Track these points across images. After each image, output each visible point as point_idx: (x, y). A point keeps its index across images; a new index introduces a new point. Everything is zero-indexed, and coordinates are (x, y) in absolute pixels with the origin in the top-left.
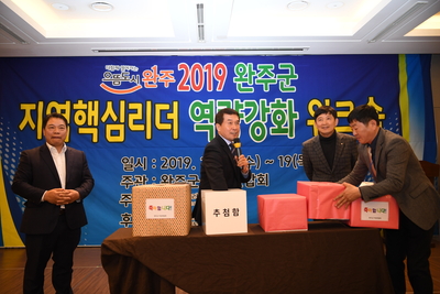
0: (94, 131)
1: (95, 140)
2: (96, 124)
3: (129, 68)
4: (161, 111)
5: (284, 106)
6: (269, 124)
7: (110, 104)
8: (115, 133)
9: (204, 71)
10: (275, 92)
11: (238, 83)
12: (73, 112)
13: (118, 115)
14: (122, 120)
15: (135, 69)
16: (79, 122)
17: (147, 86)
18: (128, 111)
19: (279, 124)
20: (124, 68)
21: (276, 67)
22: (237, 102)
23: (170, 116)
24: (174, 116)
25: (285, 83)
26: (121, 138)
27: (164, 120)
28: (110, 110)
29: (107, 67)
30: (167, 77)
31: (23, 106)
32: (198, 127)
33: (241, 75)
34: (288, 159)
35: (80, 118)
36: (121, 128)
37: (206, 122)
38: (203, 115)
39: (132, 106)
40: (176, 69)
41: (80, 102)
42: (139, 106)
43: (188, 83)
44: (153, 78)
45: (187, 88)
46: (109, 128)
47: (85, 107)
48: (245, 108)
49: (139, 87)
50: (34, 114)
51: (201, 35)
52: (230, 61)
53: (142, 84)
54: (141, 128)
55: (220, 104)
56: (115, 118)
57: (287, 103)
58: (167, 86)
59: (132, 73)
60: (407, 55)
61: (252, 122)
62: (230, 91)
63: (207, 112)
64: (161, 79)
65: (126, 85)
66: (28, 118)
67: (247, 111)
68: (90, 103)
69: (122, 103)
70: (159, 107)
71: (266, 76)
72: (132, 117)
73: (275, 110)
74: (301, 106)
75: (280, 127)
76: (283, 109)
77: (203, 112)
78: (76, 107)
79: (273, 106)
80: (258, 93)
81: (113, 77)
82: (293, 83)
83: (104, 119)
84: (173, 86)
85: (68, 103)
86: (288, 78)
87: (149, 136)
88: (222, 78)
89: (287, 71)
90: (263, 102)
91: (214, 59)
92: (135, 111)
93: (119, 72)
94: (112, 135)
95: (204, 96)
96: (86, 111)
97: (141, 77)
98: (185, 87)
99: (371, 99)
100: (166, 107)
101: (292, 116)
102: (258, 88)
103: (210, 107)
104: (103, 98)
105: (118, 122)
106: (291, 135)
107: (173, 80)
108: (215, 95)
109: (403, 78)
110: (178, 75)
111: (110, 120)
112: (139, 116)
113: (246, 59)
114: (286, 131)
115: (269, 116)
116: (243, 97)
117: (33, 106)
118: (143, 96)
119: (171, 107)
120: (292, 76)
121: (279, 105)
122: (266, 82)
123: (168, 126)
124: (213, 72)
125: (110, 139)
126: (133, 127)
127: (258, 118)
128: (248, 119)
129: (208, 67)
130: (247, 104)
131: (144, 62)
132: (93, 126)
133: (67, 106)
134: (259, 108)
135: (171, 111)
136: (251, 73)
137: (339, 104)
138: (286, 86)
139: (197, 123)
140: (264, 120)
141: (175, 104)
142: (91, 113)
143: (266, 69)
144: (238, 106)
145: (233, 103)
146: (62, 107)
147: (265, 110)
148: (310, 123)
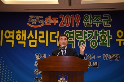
0: (24, 43)
1: (24, 46)
2: (25, 40)
3: (39, 17)
4: (52, 35)
5: (105, 33)
6: (99, 41)
7: (31, 32)
8: (33, 44)
9: (71, 18)
10: (101, 27)
11: (85, 23)
12: (16, 35)
14: (36, 38)
15: (42, 17)
16: (18, 39)
17: (47, 24)
18: (38, 35)
19: (103, 41)
21: (102, 16)
22: (84, 31)
23: (56, 37)
25: (106, 23)
26: (35, 46)
27: (53, 38)
28: (31, 34)
29: (30, 16)
30: (55, 21)
33: (86, 20)
34: (107, 56)
35: (18, 37)
36: (35, 41)
37: (71, 39)
38: (70, 37)
40: (59, 17)
41: (19, 31)
42: (43, 33)
43: (64, 23)
44: (49, 21)
45: (63, 25)
46: (31, 41)
47: (20, 32)
48: (88, 34)
49: (43, 24)
51: (70, 4)
52: (82, 14)
53: (45, 23)
54: (44, 41)
55: (77, 32)
56: (33, 37)
57: (107, 32)
58: (55, 24)
59: (40, 19)
61: (91, 40)
62: (82, 27)
63: (72, 35)
64: (52, 21)
65: (38, 24)
67: (89, 35)
68: (23, 31)
69: (36, 31)
70: (51, 33)
71: (97, 20)
72: (40, 37)
73: (101, 34)
74: (113, 33)
75: (103, 42)
76: (105, 34)
77: (70, 35)
79: (100, 33)
82: (110, 23)
83: (28, 38)
84: (57, 24)
85: (14, 31)
86: (107, 21)
87: (47, 45)
88: (78, 21)
89: (107, 18)
90: (96, 31)
91: (75, 13)
92: (41, 35)
93: (35, 18)
94: (31, 44)
95: (70, 28)
96: (21, 34)
97: (44, 20)
100: (54, 33)
101: (109, 37)
102: (94, 25)
103: (73, 33)
104: (28, 29)
105: (34, 39)
106: (109, 46)
107: (57, 22)
108: (75, 28)
110: (60, 20)
111: (31, 38)
112: (43, 37)
113: (89, 13)
114: (106, 44)
115: (99, 37)
116: (87, 29)
120: (109, 20)
121: (103, 32)
122: (97, 23)
123: (55, 41)
124: (74, 19)
125: (31, 46)
126: (40, 41)
127: (94, 38)
128: (89, 39)
129: (72, 17)
130: (89, 32)
132: (24, 41)
133: (13, 32)
134: (94, 34)
135: (56, 35)
136: (91, 19)
140: (96, 39)
141: (58, 32)
142: (23, 35)
143: (97, 17)
144: (85, 33)
145: (83, 32)
146: (11, 32)
147: (97, 35)
148: (117, 40)
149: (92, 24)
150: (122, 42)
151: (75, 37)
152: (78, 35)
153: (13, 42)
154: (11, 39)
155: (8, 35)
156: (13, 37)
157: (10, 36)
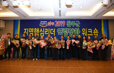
0: (38, 34)
1: (38, 36)
3: (45, 22)
7: (41, 29)
9: (60, 22)
10: (75, 27)
11: (67, 25)
12: (34, 30)
13: (43, 31)
14: (44, 32)
15: (46, 22)
18: (45, 30)
19: (76, 33)
20: (44, 22)
21: (76, 22)
23: (53, 31)
24: (54, 31)
27: (52, 32)
28: (41, 30)
29: (41, 21)
30: (53, 24)
31: (25, 29)
32: (59, 34)
33: (68, 23)
35: (35, 31)
36: (43, 34)
37: (61, 33)
38: (60, 31)
39: (46, 29)
42: (47, 29)
44: (50, 24)
46: (41, 34)
47: (36, 29)
49: (47, 25)
50: (27, 30)
51: (60, 16)
52: (66, 20)
53: (48, 25)
54: (47, 34)
55: (64, 29)
57: (78, 29)
59: (46, 23)
60: (103, 20)
61: (70, 33)
62: (66, 27)
63: (61, 31)
64: (52, 24)
65: (44, 25)
66: (25, 31)
67: (69, 31)
69: (44, 29)
70: (51, 30)
71: (73, 24)
72: (46, 31)
74: (81, 30)
78: (34, 29)
80: (72, 27)
81: (42, 24)
82: (79, 25)
83: (40, 32)
84: (54, 25)
86: (78, 24)
88: (64, 24)
89: (78, 23)
91: (63, 20)
92: (46, 30)
95: (60, 27)
96: (36, 30)
97: (48, 23)
98: (56, 25)
99: (96, 29)
101: (79, 32)
102: (72, 26)
103: (62, 30)
104: (40, 28)
105: (43, 32)
107: (54, 24)
108: (63, 27)
109: (102, 24)
110: (55, 23)
111: (41, 32)
112: (47, 31)
113: (69, 20)
114: (77, 35)
116: (68, 28)
117: (26, 29)
118: (48, 27)
119: (54, 30)
120: (79, 23)
121: (76, 29)
123: (53, 33)
124: (62, 23)
126: (46, 34)
127: (71, 32)
130: (69, 29)
131: (48, 20)
133: (33, 29)
134: (72, 30)
136: (70, 23)
137: (89, 30)
138: (78, 25)
139: (59, 33)
140: (73, 32)
141: (54, 29)
142: (37, 31)
143: (73, 22)
144: (67, 30)
145: (66, 29)
146: (32, 29)
147: (73, 30)
148: (82, 33)
149: (71, 25)
150: (84, 34)
151: (63, 31)
152: (64, 31)
153: (33, 34)
154: (32, 32)
155: (30, 30)
156: (33, 31)
157: (31, 31)
